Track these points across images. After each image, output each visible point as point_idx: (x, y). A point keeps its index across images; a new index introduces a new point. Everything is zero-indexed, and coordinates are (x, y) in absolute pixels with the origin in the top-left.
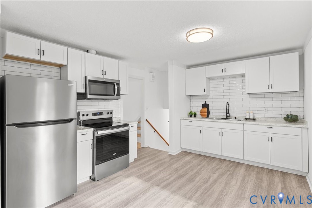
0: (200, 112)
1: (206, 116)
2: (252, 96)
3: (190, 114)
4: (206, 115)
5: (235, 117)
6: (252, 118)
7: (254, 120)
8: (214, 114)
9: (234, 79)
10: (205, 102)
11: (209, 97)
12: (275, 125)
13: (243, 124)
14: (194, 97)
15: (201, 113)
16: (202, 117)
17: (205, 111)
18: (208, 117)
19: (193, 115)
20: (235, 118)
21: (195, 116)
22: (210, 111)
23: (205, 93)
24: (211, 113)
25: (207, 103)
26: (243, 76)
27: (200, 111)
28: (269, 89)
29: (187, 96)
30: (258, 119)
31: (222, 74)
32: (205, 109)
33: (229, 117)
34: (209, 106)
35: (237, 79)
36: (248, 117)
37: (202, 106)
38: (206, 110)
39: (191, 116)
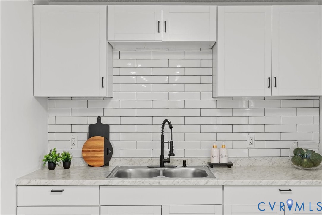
0: (83, 151)
1: (100, 161)
2: (221, 104)
3: (48, 160)
4: (103, 159)
5: (184, 162)
6: (224, 161)
7: (229, 165)
8: (123, 153)
9: (180, 56)
10: (99, 118)
11: (111, 104)
12: (297, 184)
13: (223, 186)
14: (59, 104)
15: (85, 155)
16: (89, 166)
17: (100, 147)
18: (106, 164)
19: (60, 164)
20: (185, 165)
21: (67, 164)
22: (114, 145)
23: (103, 93)
24: (115, 153)
25: (103, 121)
26: (212, 47)
27: (80, 145)
28: (270, 89)
29: (39, 98)
30: (236, 162)
31: (157, 37)
32: (99, 142)
33: (169, 162)
34: (112, 129)
35: (187, 56)
36: (215, 161)
37: (87, 130)
38: (102, 144)
39: (52, 166)
